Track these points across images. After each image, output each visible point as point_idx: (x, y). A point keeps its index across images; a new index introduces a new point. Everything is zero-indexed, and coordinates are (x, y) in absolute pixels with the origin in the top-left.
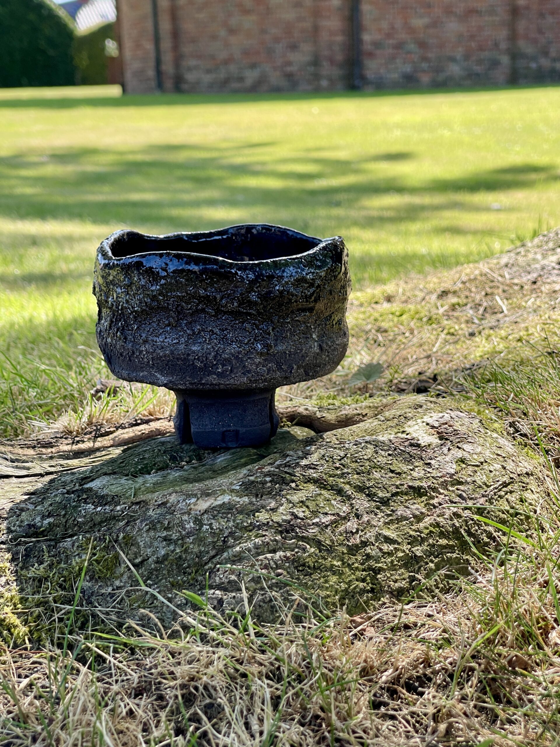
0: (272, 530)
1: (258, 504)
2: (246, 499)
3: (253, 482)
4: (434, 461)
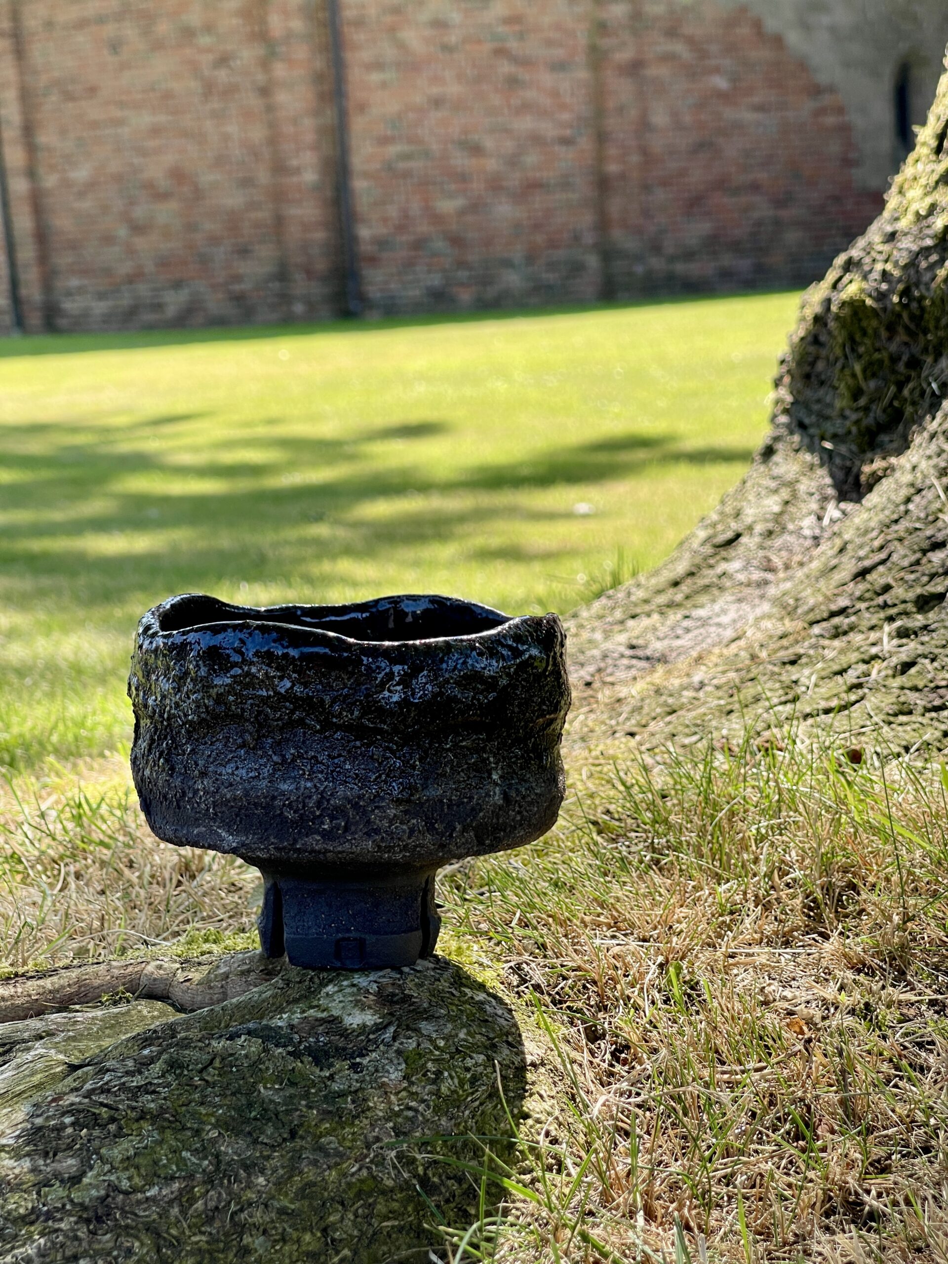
0: (72, 1219)
1: (49, 1169)
2: (27, 1164)
3: (40, 1128)
4: (368, 1059)
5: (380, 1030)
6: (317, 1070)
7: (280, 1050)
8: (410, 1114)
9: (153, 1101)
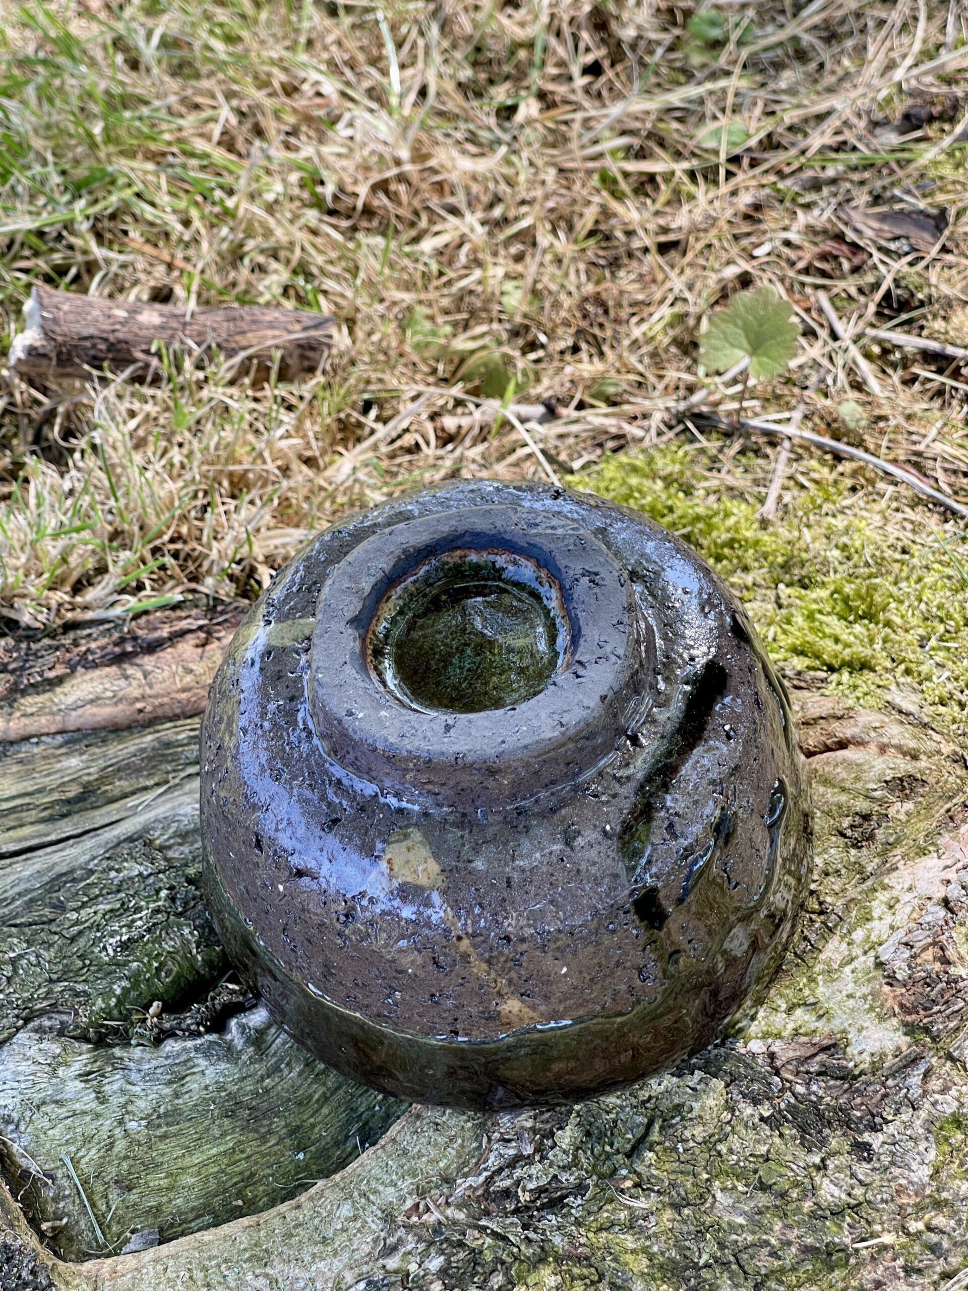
4: (881, 1137)
5: (905, 1067)
6: (801, 1153)
7: (749, 1111)
8: (934, 1238)
9: (559, 1229)
